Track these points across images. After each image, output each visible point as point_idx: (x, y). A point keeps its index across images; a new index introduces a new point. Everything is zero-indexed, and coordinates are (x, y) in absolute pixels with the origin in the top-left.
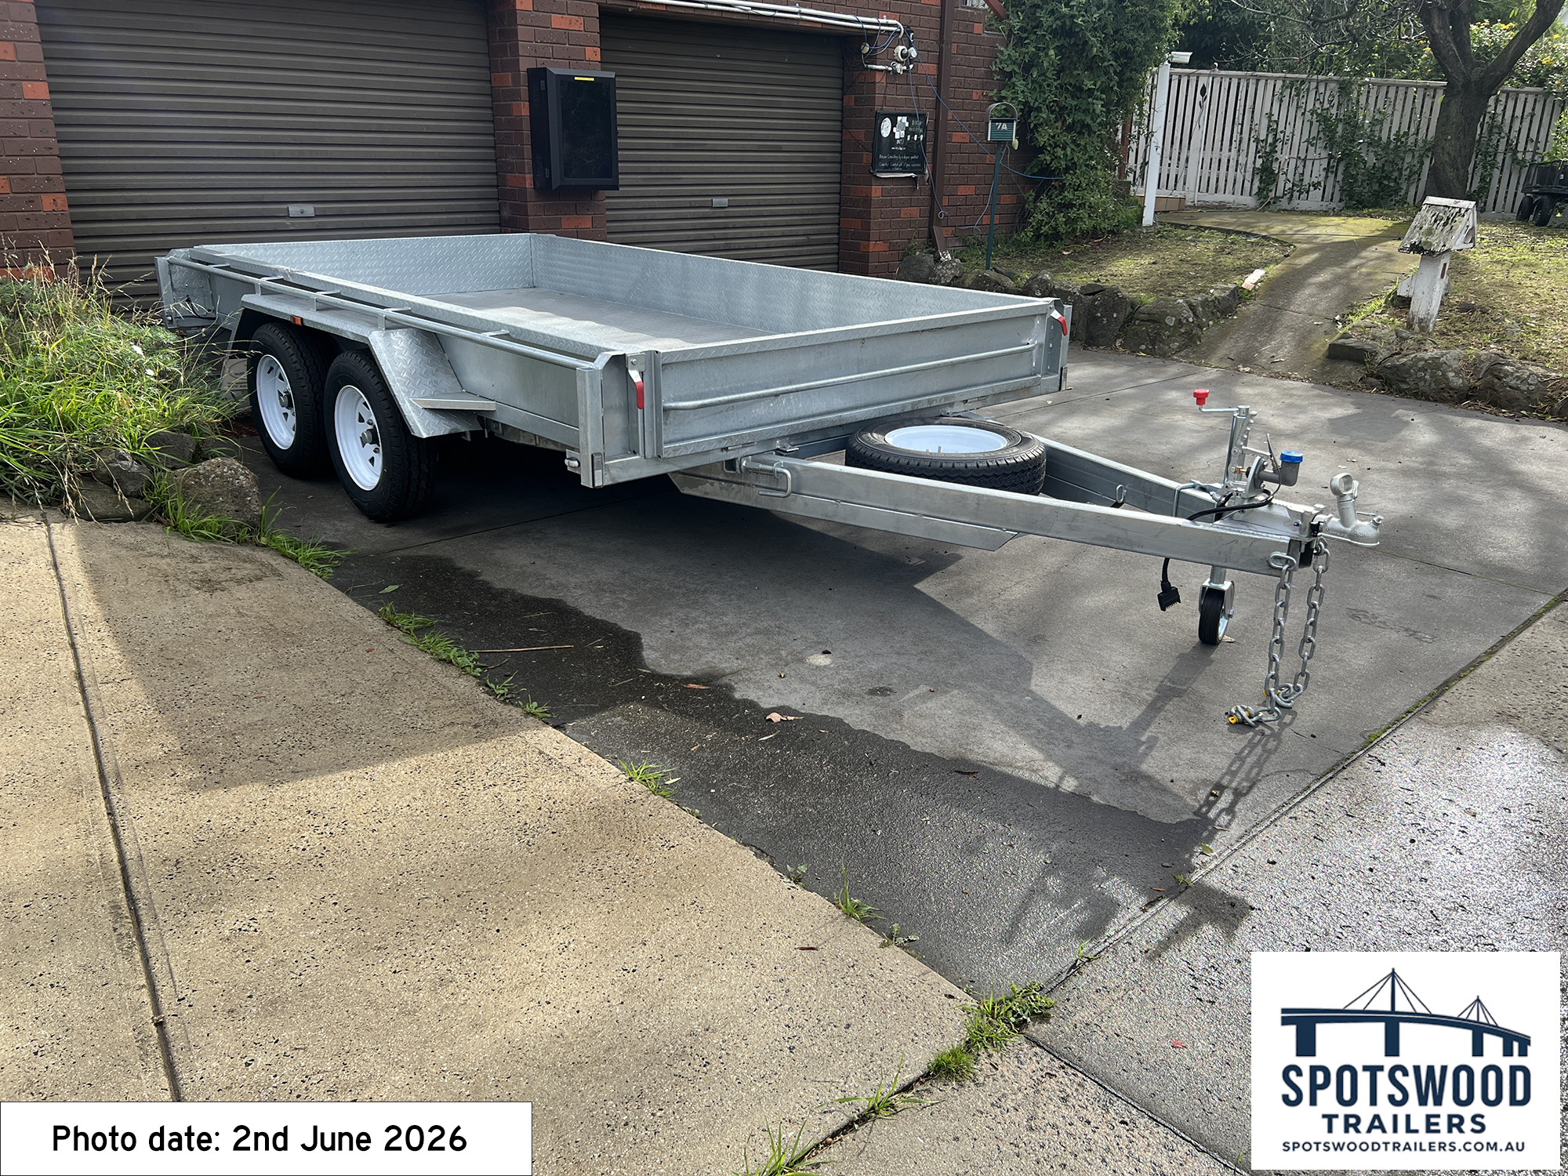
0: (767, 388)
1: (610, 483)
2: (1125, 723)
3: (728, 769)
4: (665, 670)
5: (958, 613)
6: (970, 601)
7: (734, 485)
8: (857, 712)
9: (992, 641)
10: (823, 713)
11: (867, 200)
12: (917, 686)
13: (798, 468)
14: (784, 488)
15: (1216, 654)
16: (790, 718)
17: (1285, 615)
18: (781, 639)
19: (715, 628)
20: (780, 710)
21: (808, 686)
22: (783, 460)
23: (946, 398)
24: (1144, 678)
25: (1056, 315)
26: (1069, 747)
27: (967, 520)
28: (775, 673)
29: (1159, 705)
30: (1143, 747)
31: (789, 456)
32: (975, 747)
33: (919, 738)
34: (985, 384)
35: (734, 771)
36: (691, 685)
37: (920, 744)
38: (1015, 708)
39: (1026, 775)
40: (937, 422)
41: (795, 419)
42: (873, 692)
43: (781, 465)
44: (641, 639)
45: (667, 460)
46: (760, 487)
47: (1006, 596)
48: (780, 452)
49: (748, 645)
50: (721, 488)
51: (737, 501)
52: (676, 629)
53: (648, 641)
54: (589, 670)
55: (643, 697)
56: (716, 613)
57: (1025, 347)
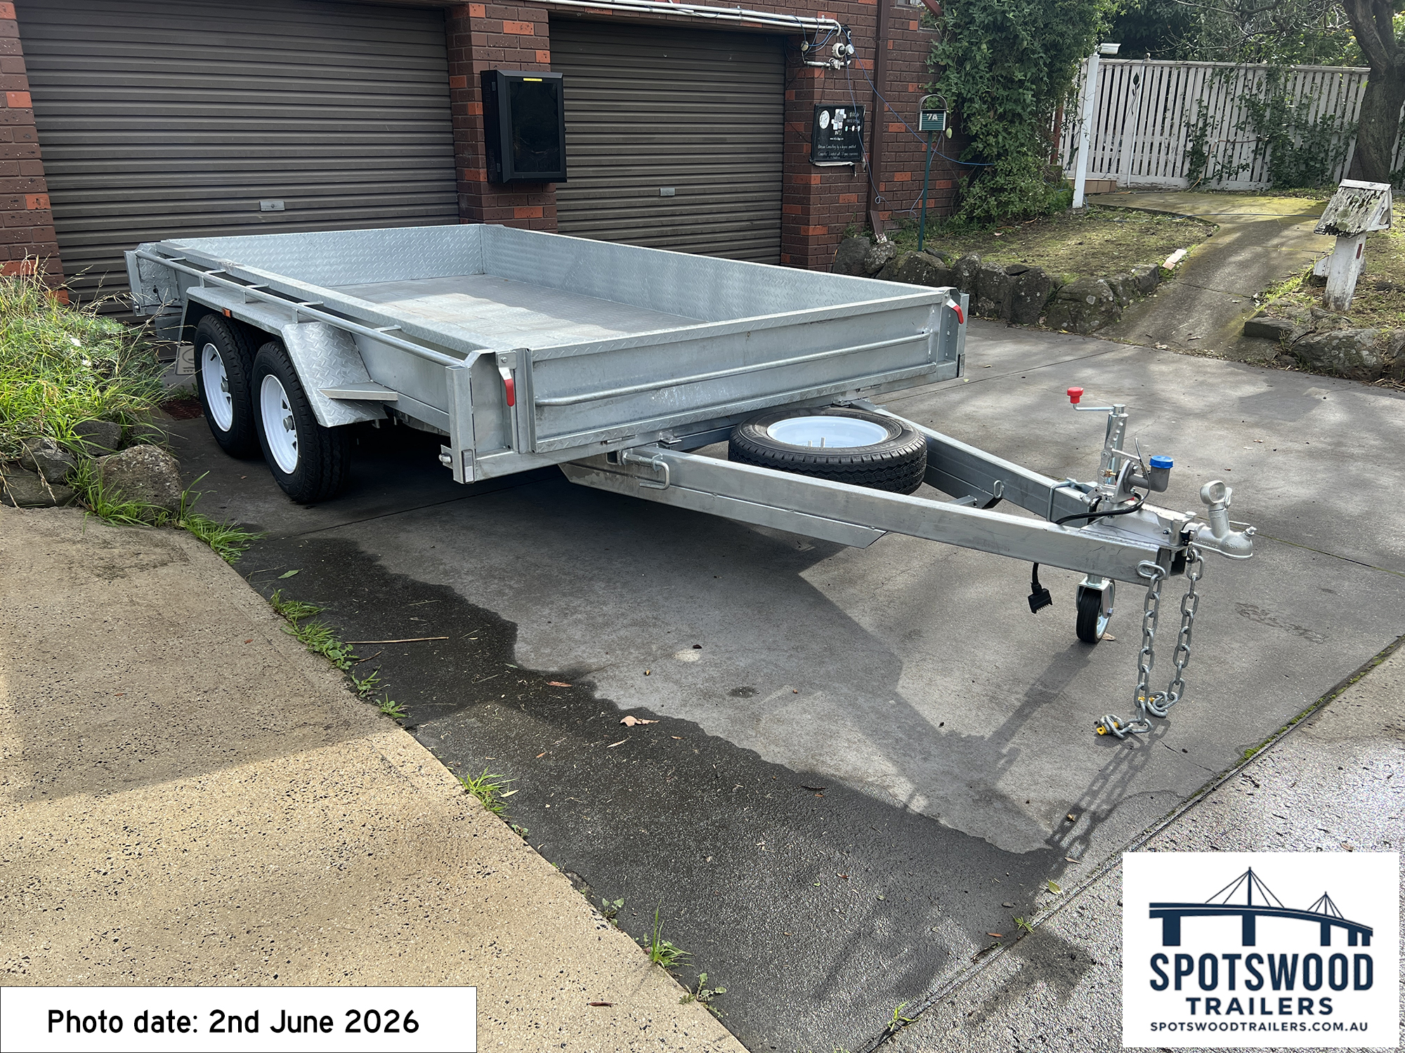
0: (648, 382)
1: (482, 478)
2: (988, 733)
3: (569, 781)
4: (532, 666)
5: (838, 604)
6: (852, 591)
7: (618, 476)
8: (714, 715)
9: (865, 636)
10: (680, 717)
11: (807, 188)
12: (781, 686)
13: (678, 461)
14: (664, 480)
15: (1094, 654)
16: (645, 722)
18: (655, 631)
19: (593, 618)
20: (638, 712)
21: (671, 684)
22: (663, 453)
23: (836, 387)
24: (1017, 681)
25: (952, 304)
26: (925, 759)
27: (836, 518)
28: (641, 670)
29: (1027, 711)
30: (1003, 761)
31: (669, 448)
32: (828, 758)
33: (772, 747)
34: (878, 372)
35: (573, 783)
36: (554, 683)
37: (772, 754)
38: (877, 713)
39: (875, 792)
40: (823, 412)
41: (679, 412)
42: (735, 693)
43: (659, 457)
44: (516, 630)
45: (542, 455)
46: (642, 478)
47: (890, 586)
48: (663, 444)
49: (621, 638)
50: (606, 479)
51: (621, 492)
52: (554, 619)
53: (523, 632)
54: (457, 664)
55: (503, 696)
56: (598, 602)
57: (920, 336)
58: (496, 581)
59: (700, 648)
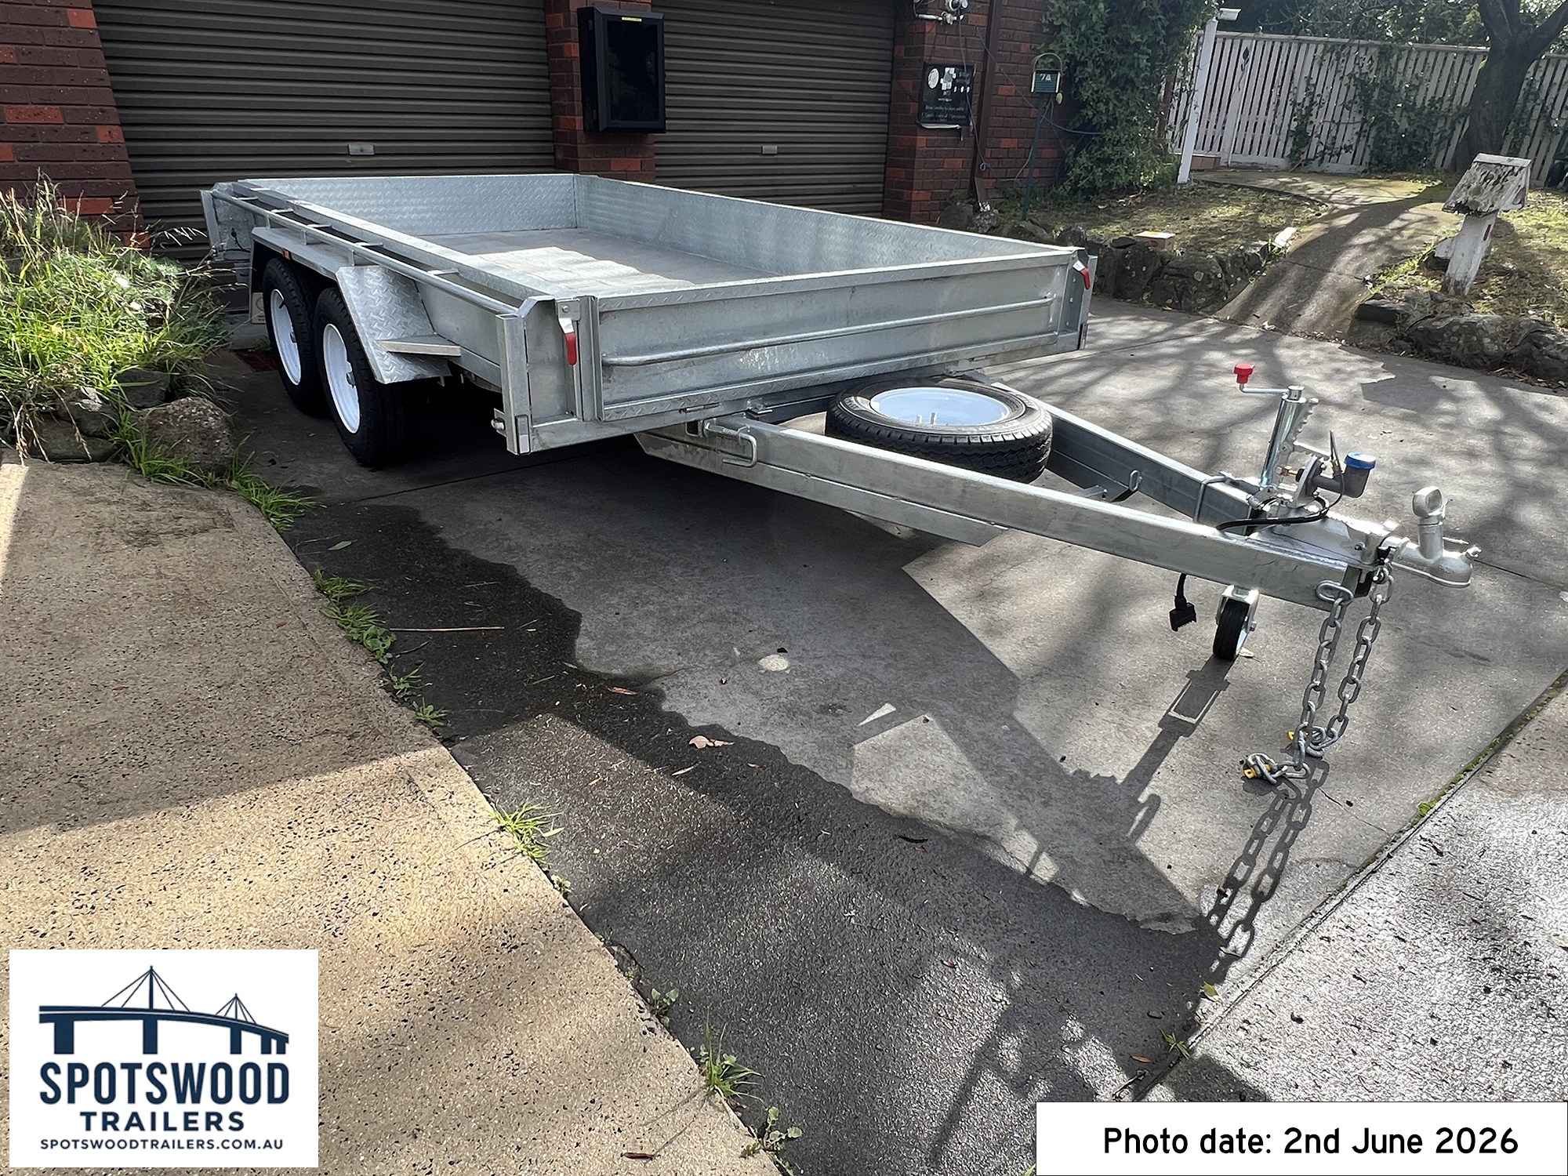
0: (736, 341)
1: (540, 449)
2: (1121, 773)
3: (624, 818)
4: (592, 667)
5: (941, 602)
6: (958, 587)
7: (699, 449)
8: (799, 738)
10: (759, 738)
11: (912, 151)
12: (877, 703)
13: (767, 434)
14: (750, 456)
15: (1232, 673)
16: (718, 743)
17: (1330, 658)
18: (735, 629)
19: (666, 610)
20: (712, 731)
21: (750, 696)
22: (751, 424)
23: (950, 355)
24: (1147, 704)
25: (1079, 266)
26: (1045, 804)
27: (950, 509)
28: (716, 677)
29: (1163, 746)
30: (1142, 813)
31: (758, 419)
33: (866, 782)
34: (995, 341)
35: (629, 821)
36: (617, 689)
37: (865, 790)
38: (988, 741)
40: (933, 383)
41: (770, 377)
43: (747, 430)
44: (580, 622)
45: (610, 424)
46: (726, 453)
47: (998, 583)
48: (751, 414)
49: (696, 637)
50: (686, 452)
51: (701, 467)
52: (623, 611)
53: (587, 624)
54: (510, 660)
55: (558, 703)
56: (673, 591)
57: (1042, 301)
58: (563, 562)
59: (786, 652)
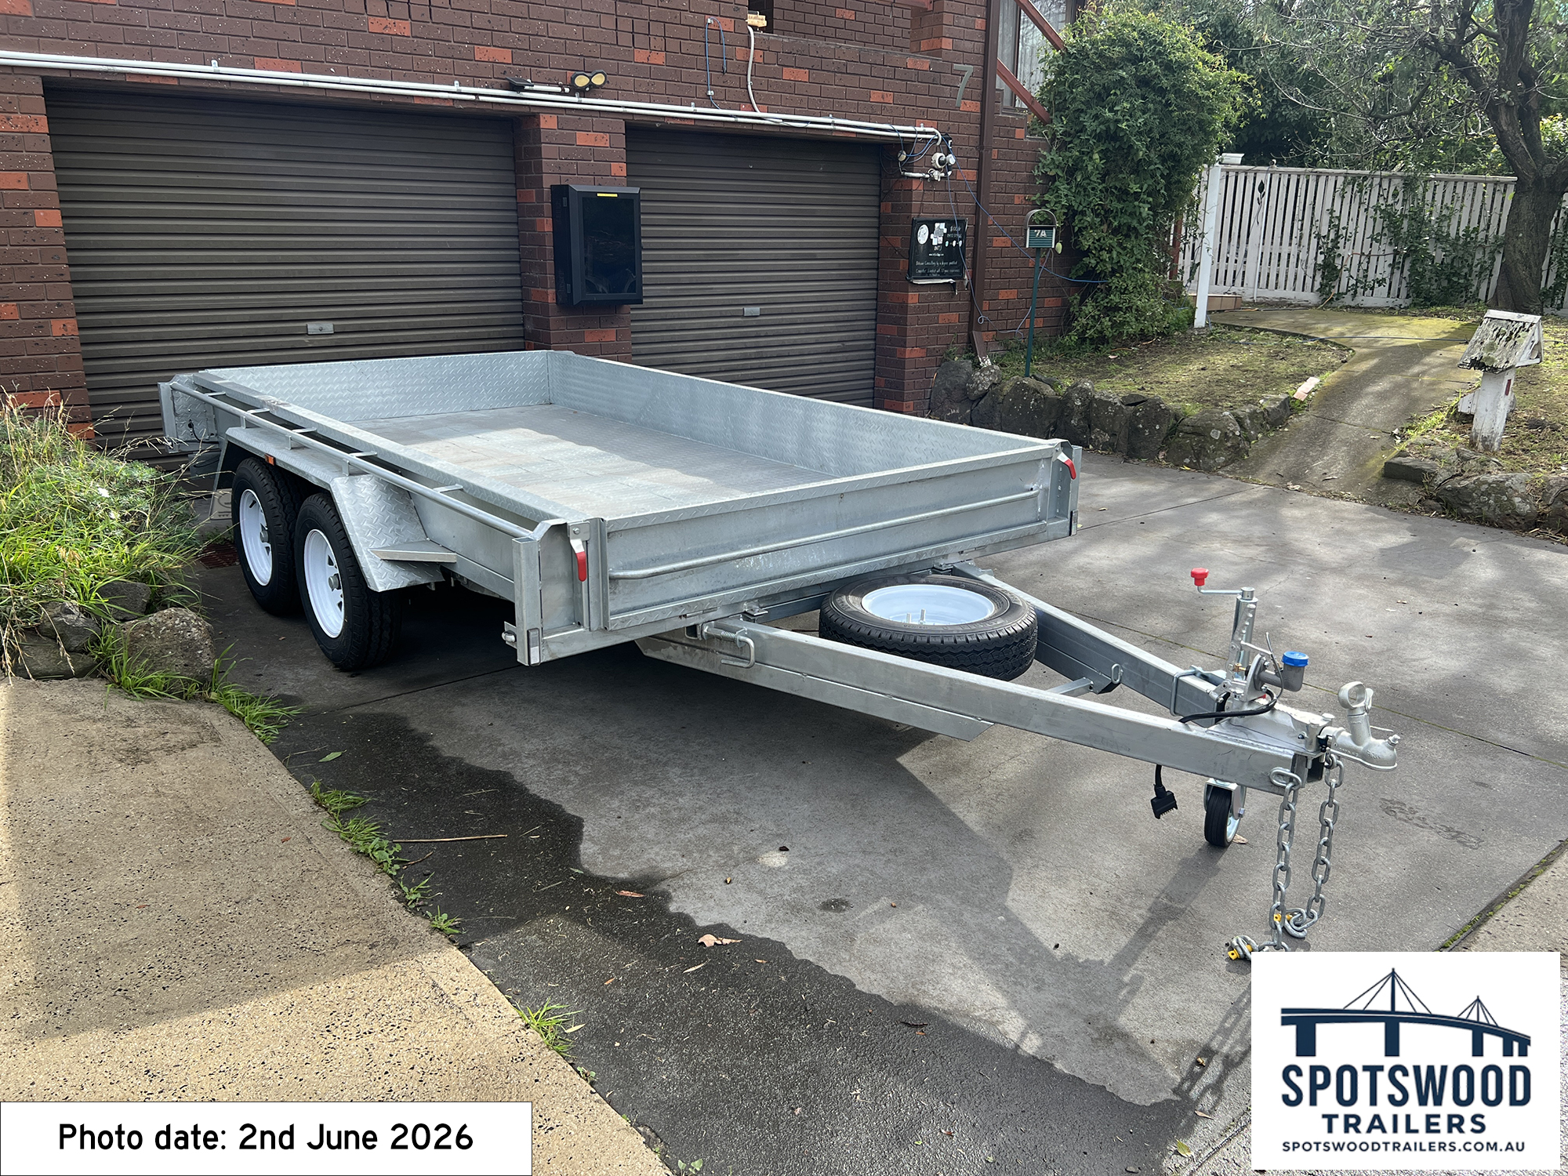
1: (549, 659)
2: (1107, 956)
3: (641, 1013)
4: (599, 872)
5: (941, 797)
6: (956, 781)
7: (697, 650)
8: (804, 933)
9: (973, 837)
10: (766, 935)
11: (904, 307)
12: (878, 898)
13: (764, 637)
14: (748, 657)
15: (1225, 860)
16: (726, 941)
18: (736, 828)
19: (668, 812)
20: (719, 930)
21: (755, 895)
22: (747, 626)
23: (937, 550)
24: (1139, 893)
25: (1063, 457)
26: (1038, 989)
27: (938, 706)
28: (721, 877)
29: (1150, 930)
30: (1124, 992)
31: (754, 621)
32: (930, 987)
33: (868, 973)
34: (983, 533)
35: (645, 1016)
36: (624, 893)
37: (868, 982)
38: (985, 932)
39: (983, 1030)
40: (923, 580)
41: (766, 580)
42: (826, 906)
43: (744, 632)
44: (582, 826)
45: (615, 632)
47: (998, 776)
48: (748, 617)
49: (699, 838)
50: (684, 653)
51: (700, 668)
52: (624, 814)
53: (590, 829)
54: (517, 868)
55: (567, 908)
56: (673, 792)
57: (1028, 494)
58: (560, 766)
59: (787, 850)
